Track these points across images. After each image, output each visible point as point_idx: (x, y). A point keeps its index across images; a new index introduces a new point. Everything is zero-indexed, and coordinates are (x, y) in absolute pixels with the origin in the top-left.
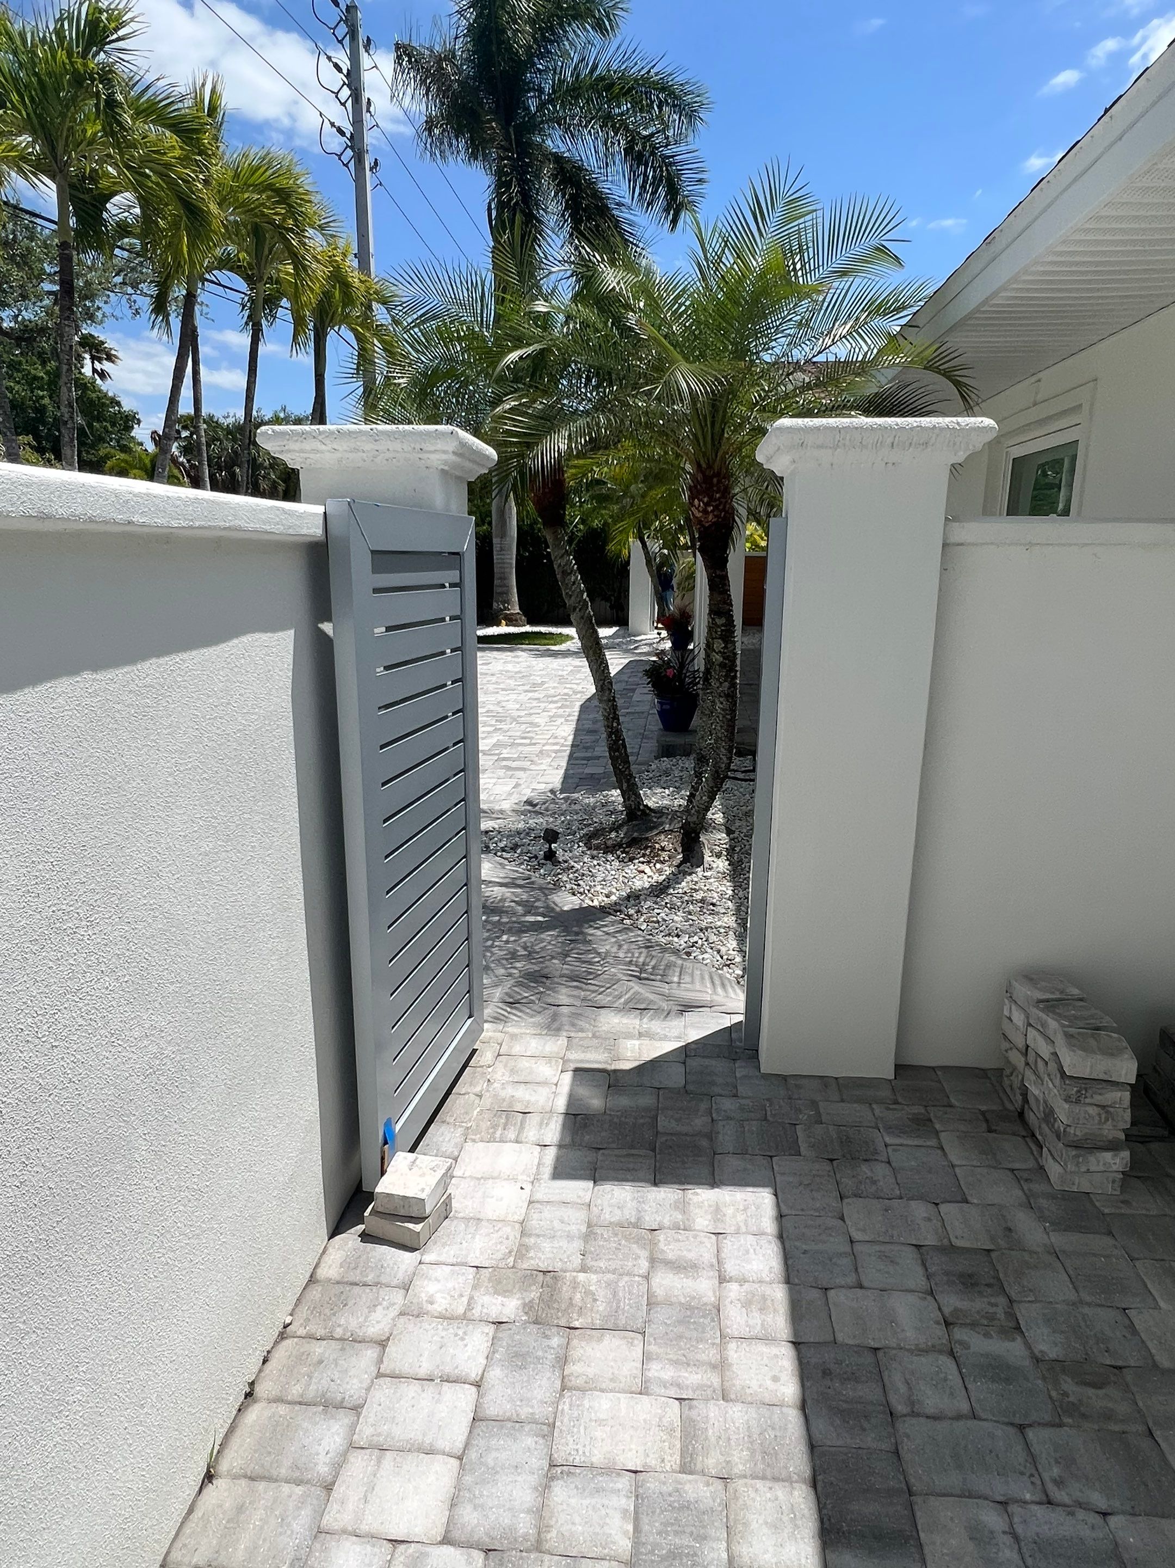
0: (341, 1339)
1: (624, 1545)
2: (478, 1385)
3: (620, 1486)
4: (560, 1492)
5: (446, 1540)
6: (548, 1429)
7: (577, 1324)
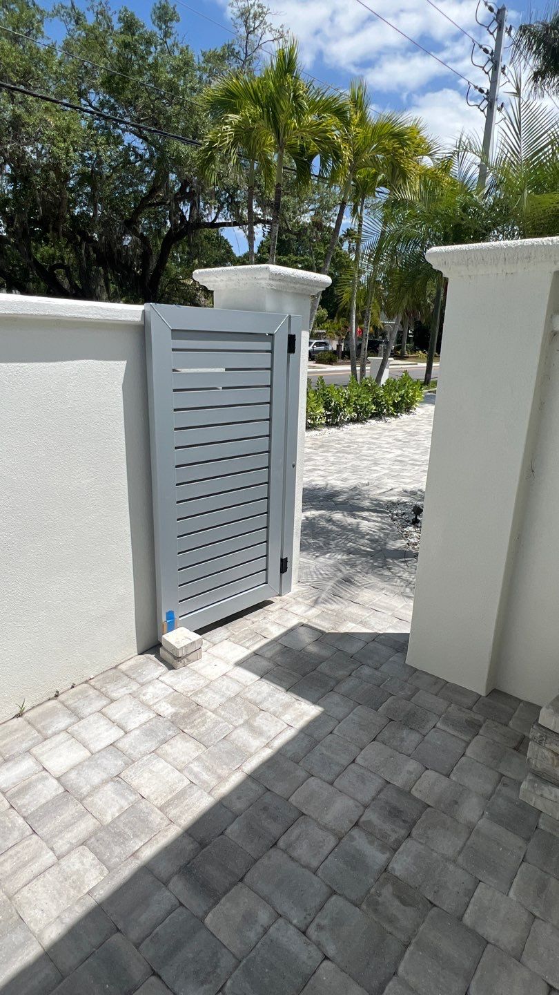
0: (102, 692)
1: (108, 819)
2: (126, 733)
3: (131, 798)
4: (109, 787)
5: (58, 779)
6: (130, 762)
7: (185, 731)
